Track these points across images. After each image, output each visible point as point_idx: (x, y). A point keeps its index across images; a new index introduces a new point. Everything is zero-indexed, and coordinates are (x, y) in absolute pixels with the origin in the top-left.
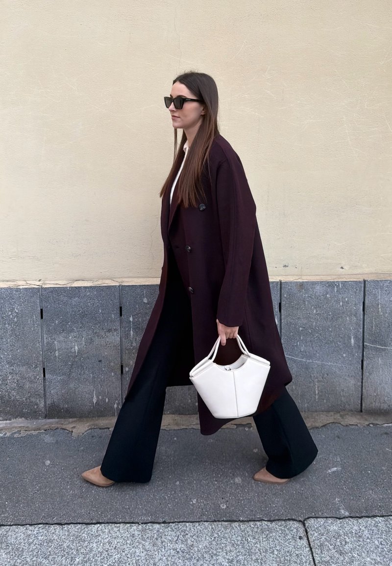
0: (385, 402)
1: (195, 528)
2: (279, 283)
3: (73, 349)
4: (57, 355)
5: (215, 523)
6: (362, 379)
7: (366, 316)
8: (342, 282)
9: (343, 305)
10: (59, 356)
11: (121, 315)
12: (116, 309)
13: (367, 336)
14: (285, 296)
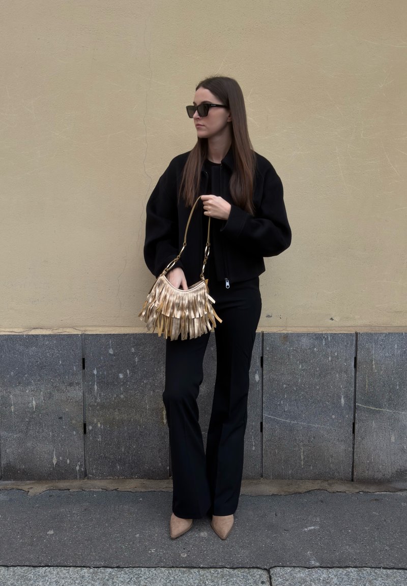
0: (379, 471)
1: (150, 572)
2: (261, 335)
3: (30, 404)
4: (13, 410)
5: (173, 569)
6: (354, 444)
7: (357, 373)
8: (332, 335)
9: (332, 360)
10: (15, 411)
11: (84, 367)
12: (79, 360)
13: (359, 396)
14: (268, 349)
